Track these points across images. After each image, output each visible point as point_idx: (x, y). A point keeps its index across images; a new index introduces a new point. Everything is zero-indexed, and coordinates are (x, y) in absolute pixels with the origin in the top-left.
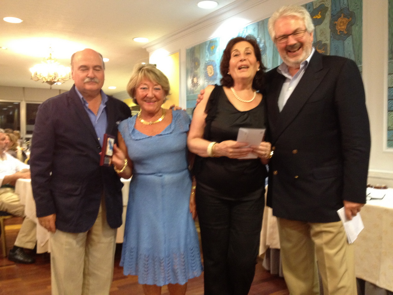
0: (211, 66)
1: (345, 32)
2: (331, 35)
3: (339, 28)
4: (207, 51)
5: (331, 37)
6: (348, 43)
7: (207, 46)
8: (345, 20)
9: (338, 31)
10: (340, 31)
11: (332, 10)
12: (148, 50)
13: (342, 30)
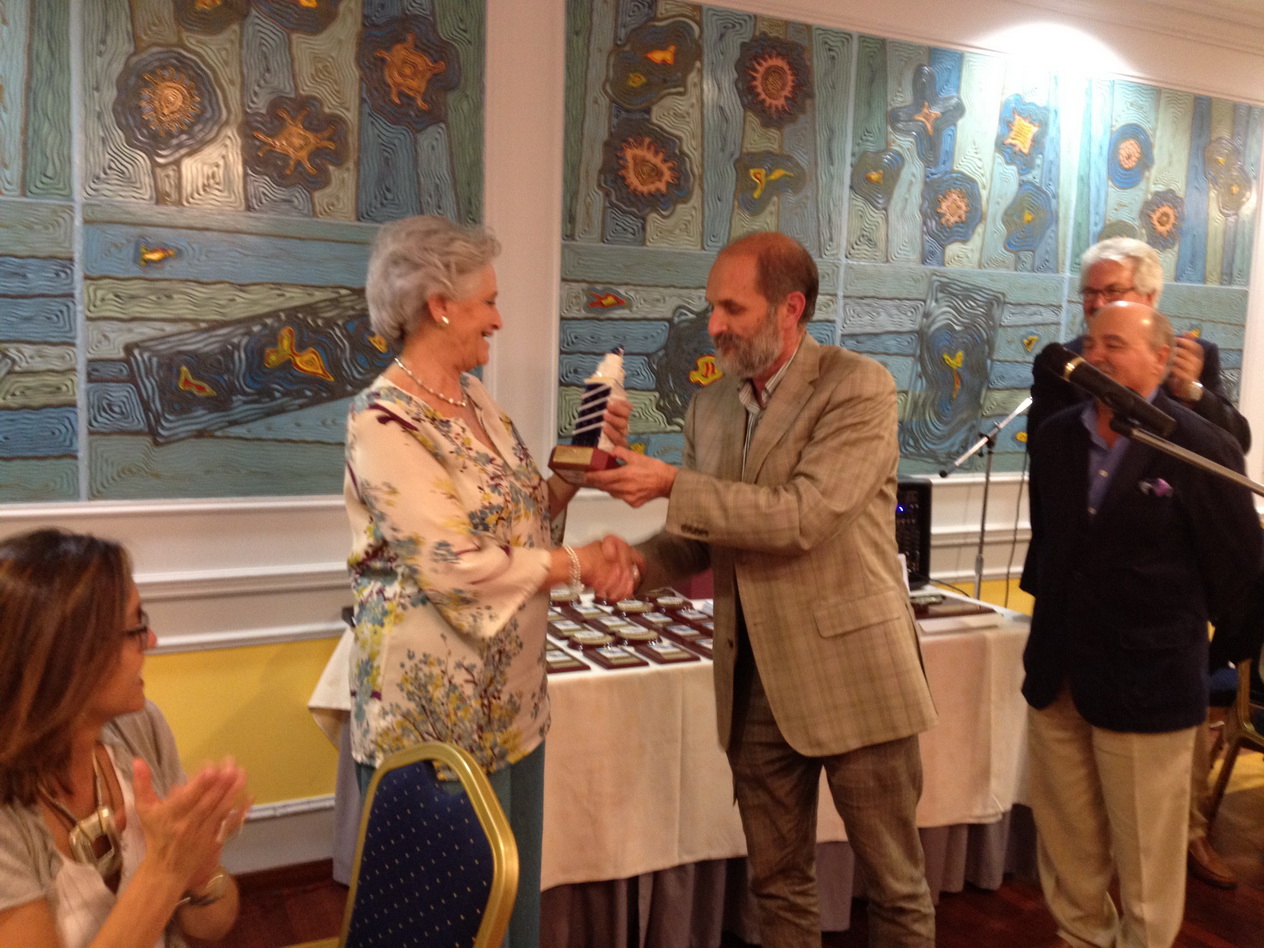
1: (421, 105)
2: (365, 96)
3: (400, 80)
5: (362, 101)
6: (433, 148)
8: (422, 62)
9: (394, 91)
10: (401, 94)
13: (412, 94)
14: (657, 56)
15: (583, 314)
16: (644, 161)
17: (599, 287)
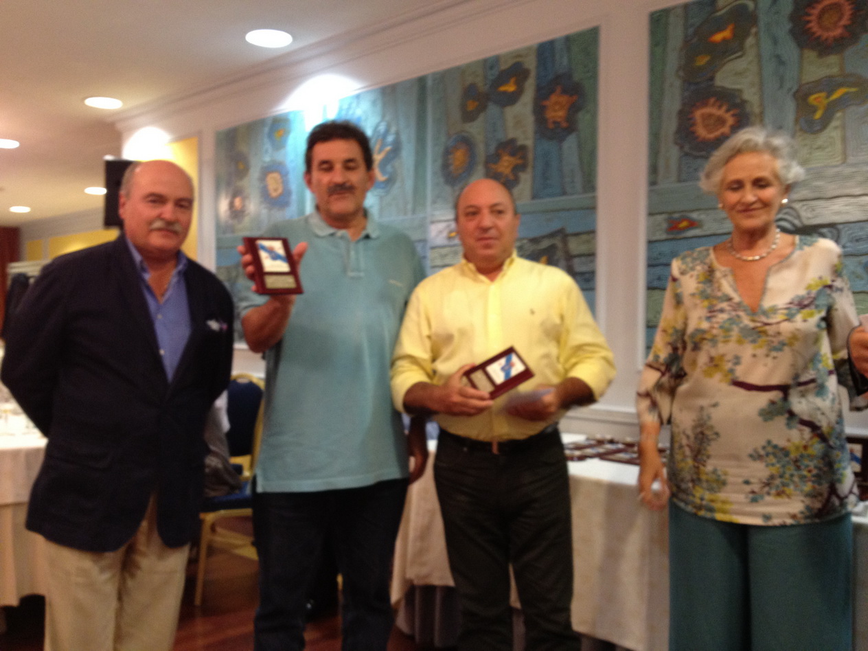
0: (275, 175)
1: (564, 125)
2: (537, 129)
3: (553, 114)
4: (266, 140)
5: (536, 132)
6: (570, 148)
7: (266, 130)
8: (564, 99)
9: (551, 121)
10: (555, 122)
11: (538, 77)
12: (119, 126)
13: (559, 120)
14: (718, 37)
15: (664, 236)
16: (710, 115)
17: (676, 216)
